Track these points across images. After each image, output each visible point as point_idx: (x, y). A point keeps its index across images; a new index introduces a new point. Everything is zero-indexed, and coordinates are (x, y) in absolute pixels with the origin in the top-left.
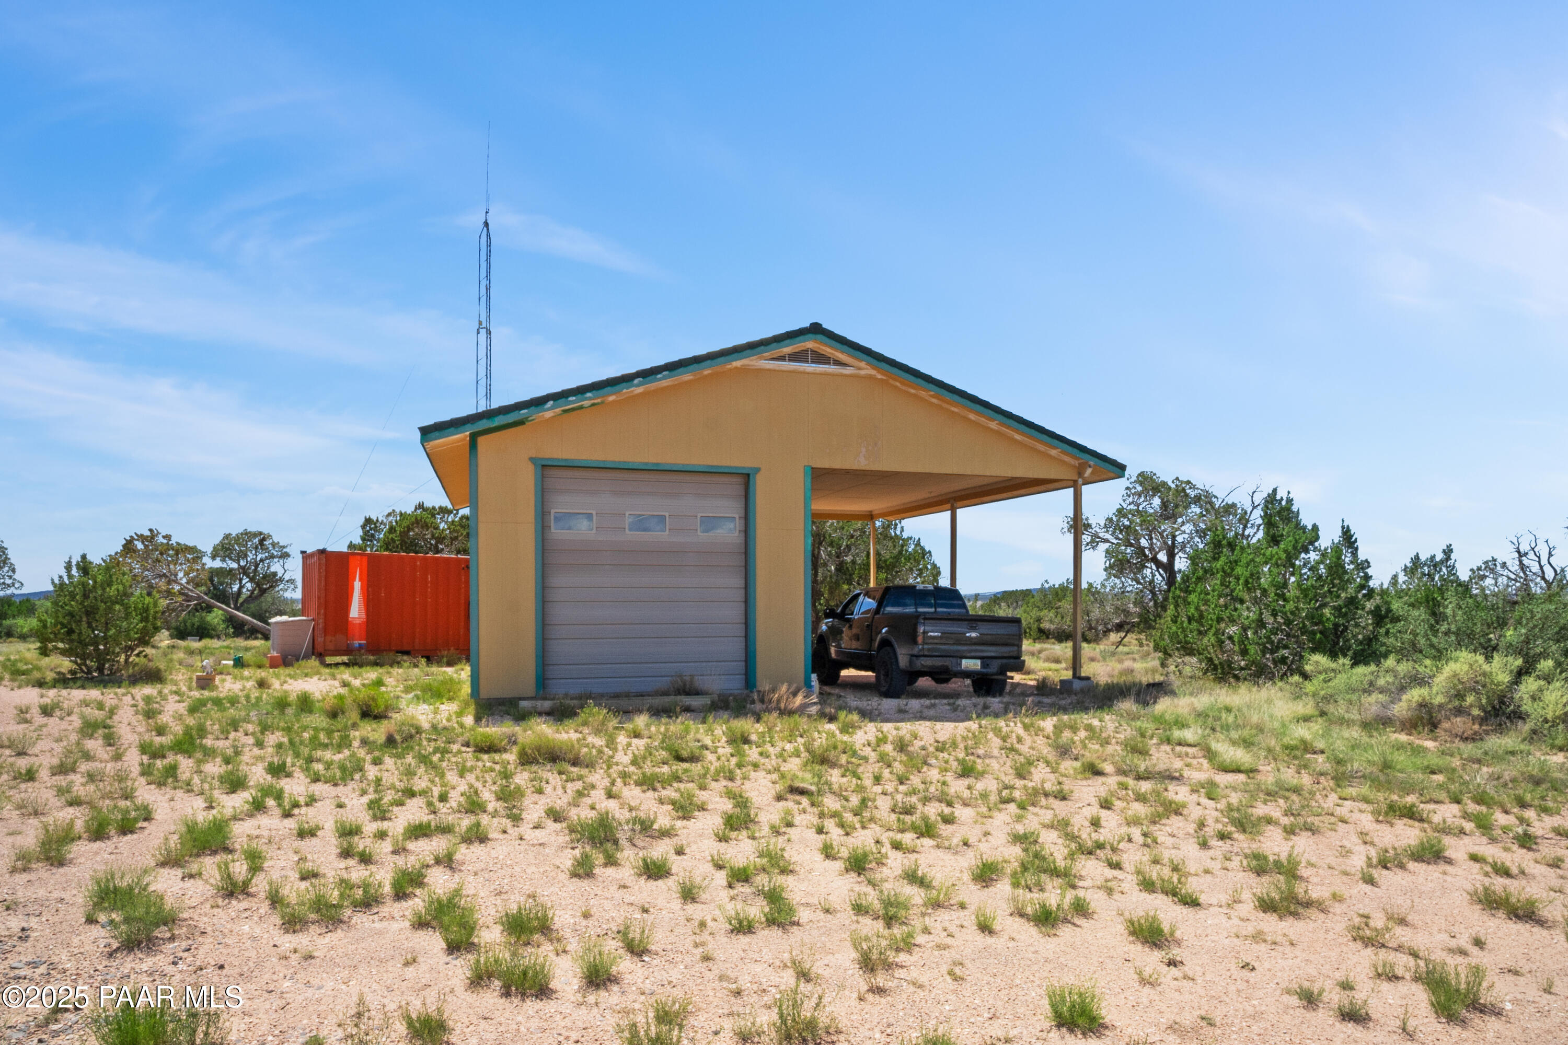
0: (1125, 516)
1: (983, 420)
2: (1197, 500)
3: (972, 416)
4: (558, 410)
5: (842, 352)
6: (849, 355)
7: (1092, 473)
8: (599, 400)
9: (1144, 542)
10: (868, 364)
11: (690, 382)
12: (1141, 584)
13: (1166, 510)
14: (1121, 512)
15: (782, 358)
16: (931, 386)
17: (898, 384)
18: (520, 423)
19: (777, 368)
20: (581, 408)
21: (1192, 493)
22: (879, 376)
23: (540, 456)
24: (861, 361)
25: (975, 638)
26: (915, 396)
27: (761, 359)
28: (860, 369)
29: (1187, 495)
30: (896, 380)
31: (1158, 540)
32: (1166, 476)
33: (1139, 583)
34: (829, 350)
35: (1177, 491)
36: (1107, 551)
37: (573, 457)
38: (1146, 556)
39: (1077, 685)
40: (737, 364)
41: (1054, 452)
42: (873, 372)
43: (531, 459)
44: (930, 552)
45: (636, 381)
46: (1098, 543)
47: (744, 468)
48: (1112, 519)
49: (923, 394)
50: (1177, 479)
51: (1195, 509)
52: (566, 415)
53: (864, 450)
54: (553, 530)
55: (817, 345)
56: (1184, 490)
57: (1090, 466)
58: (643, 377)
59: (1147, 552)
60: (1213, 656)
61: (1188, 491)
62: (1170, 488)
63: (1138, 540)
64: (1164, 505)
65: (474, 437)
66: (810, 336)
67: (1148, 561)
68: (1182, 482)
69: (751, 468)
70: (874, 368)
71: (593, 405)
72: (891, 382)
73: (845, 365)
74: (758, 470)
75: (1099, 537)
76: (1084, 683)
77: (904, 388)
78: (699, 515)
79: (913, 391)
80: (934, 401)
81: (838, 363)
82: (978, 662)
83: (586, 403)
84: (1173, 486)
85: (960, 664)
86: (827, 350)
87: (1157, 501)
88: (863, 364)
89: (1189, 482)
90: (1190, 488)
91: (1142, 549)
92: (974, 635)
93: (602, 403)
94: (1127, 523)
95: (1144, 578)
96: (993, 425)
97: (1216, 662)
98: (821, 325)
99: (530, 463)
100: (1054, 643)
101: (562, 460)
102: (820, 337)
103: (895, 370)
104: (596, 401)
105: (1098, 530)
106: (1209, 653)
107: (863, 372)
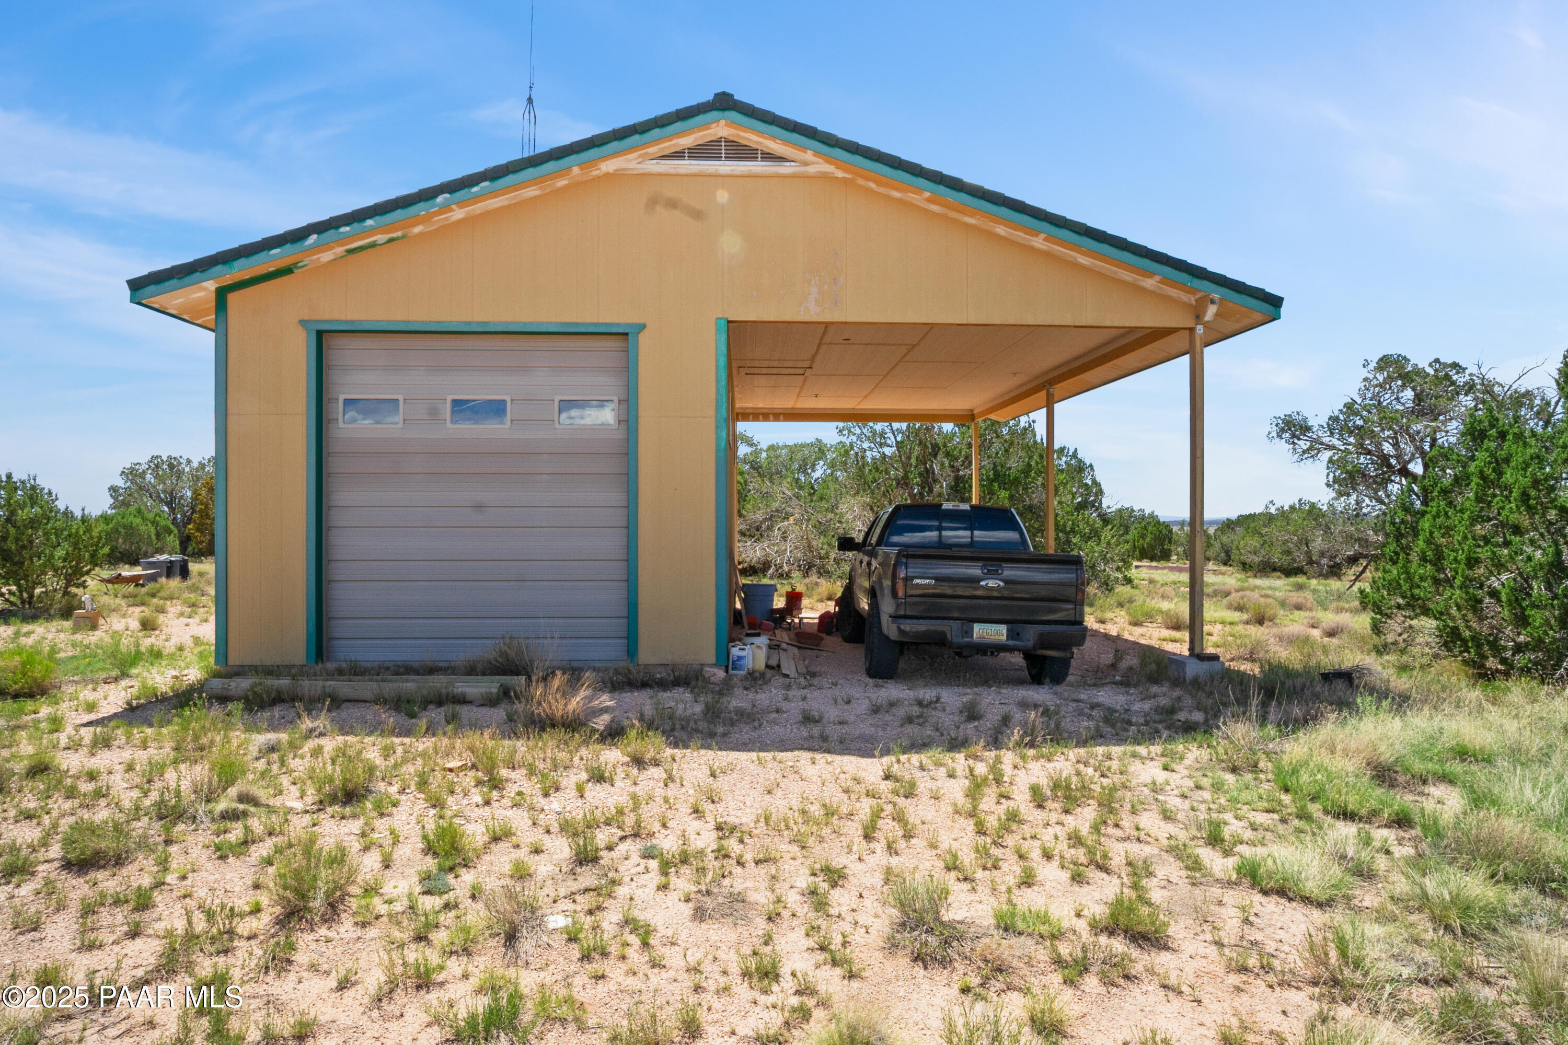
0: (1357, 414)
1: (1019, 235)
2: (1470, 388)
3: (1001, 230)
4: (340, 250)
5: (773, 138)
6: (786, 142)
7: (1217, 315)
8: (399, 234)
9: (1387, 448)
10: (817, 153)
11: (535, 198)
12: (1384, 504)
13: (1419, 405)
14: (1350, 408)
15: (678, 155)
16: (921, 181)
17: (872, 185)
18: (286, 271)
19: (672, 171)
20: (373, 245)
21: (1461, 379)
22: (840, 174)
23: (315, 317)
24: (804, 149)
25: (998, 589)
26: (900, 201)
27: (645, 158)
28: (806, 164)
29: (1453, 383)
30: (868, 179)
31: (1406, 444)
32: (1421, 359)
33: (1381, 502)
34: (754, 137)
35: (1436, 377)
36: (1330, 461)
37: (363, 318)
38: (1390, 466)
39: (1194, 669)
40: (608, 166)
41: (1149, 283)
42: (829, 168)
43: (303, 323)
44: (1091, 466)
45: (440, 199)
46: (1319, 451)
47: (618, 325)
48: (1338, 417)
49: (913, 197)
50: (1437, 361)
51: (1467, 401)
52: (352, 257)
53: (814, 290)
54: (341, 425)
55: (733, 131)
56: (1447, 377)
57: (1212, 302)
58: (450, 193)
59: (1393, 461)
60: (1461, 624)
61: (1455, 378)
62: (1428, 375)
63: (1379, 445)
64: (1418, 398)
65: (222, 294)
66: (715, 114)
67: (1394, 473)
68: (1445, 365)
69: (629, 325)
70: (829, 160)
71: (391, 240)
72: (860, 181)
73: (781, 159)
74: (643, 327)
75: (1322, 444)
76: (1206, 665)
77: (881, 190)
78: (557, 399)
79: (897, 195)
80: (935, 208)
81: (769, 157)
82: (1003, 629)
83: (380, 238)
84: (1431, 371)
85: (969, 633)
86: (752, 136)
87: (1409, 394)
88: (809, 156)
89: (1455, 365)
90: (1458, 373)
91: (1385, 458)
92: (992, 583)
93: (404, 237)
94: (1360, 422)
95: (1388, 496)
96: (1039, 242)
97: (1467, 634)
98: (732, 96)
99: (300, 328)
100: (1279, 578)
101: (347, 322)
102: (733, 115)
103: (858, 159)
104: (395, 235)
105: (1320, 434)
106: (1453, 619)
107: (812, 170)
